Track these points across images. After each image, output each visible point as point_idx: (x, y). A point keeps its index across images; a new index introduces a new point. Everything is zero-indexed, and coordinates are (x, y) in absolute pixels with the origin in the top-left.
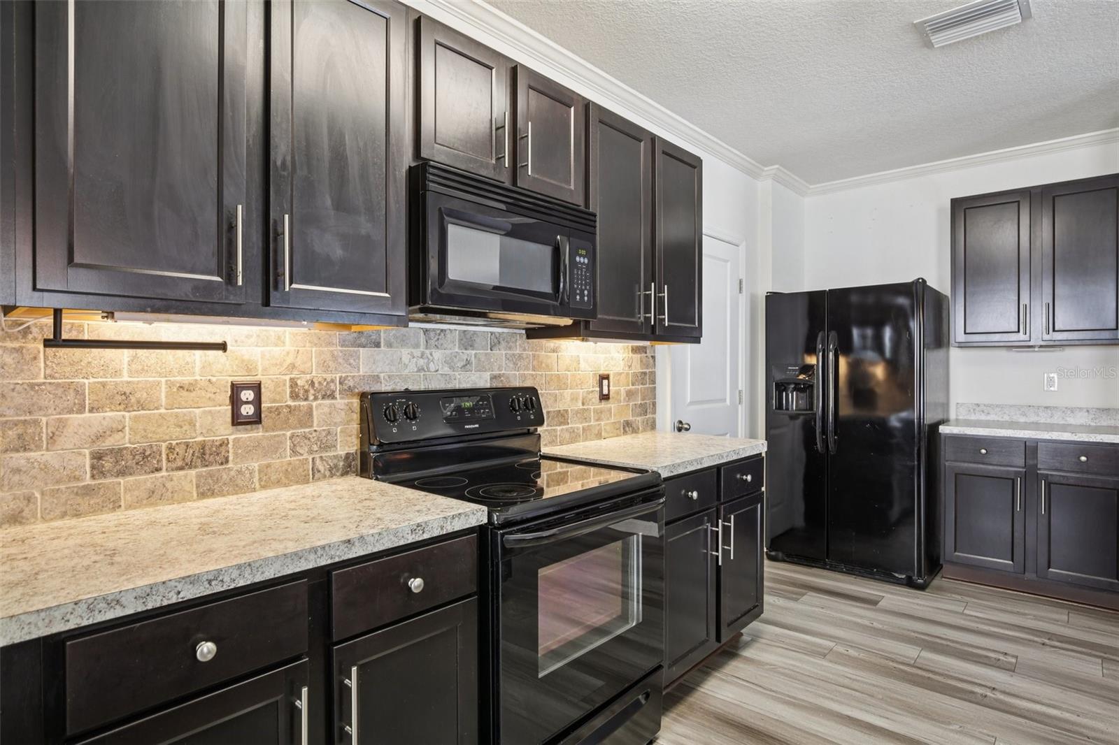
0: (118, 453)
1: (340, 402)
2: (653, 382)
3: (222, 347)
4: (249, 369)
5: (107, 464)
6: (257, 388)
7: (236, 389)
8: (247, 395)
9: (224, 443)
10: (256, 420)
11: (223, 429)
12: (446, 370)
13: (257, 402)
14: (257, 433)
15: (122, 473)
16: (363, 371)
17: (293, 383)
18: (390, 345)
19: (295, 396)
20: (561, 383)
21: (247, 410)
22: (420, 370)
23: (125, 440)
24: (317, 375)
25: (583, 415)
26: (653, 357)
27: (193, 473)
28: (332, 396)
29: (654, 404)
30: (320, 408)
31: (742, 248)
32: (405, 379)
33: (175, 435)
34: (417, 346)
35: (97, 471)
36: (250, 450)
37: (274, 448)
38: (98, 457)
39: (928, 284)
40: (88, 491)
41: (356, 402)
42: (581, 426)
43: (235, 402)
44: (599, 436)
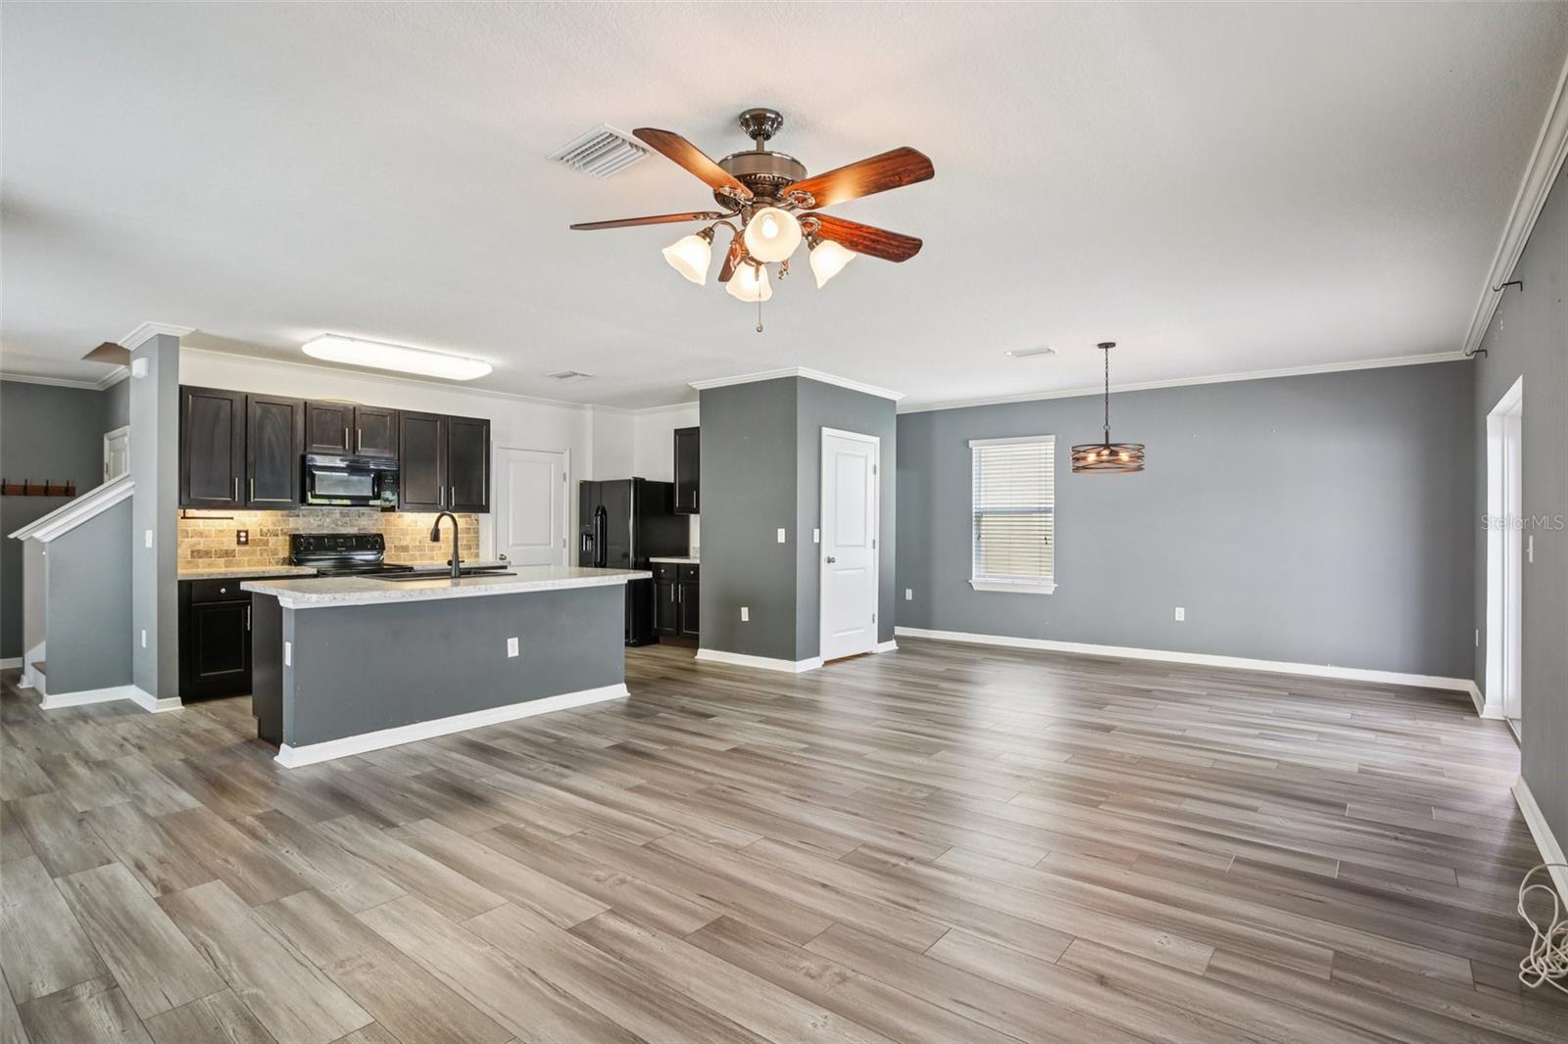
0: (199, 551)
1: (281, 538)
2: (477, 532)
3: (232, 518)
4: (244, 525)
5: (195, 554)
6: (247, 532)
7: (239, 532)
8: (243, 534)
9: (234, 550)
10: (246, 542)
11: (234, 546)
12: (333, 526)
13: (247, 537)
14: (247, 548)
15: (200, 557)
16: (291, 526)
17: (261, 531)
18: (304, 516)
19: (262, 535)
20: (404, 533)
21: (243, 539)
22: (319, 526)
23: (201, 547)
24: (271, 528)
25: (420, 548)
26: (477, 520)
27: (223, 560)
28: (277, 535)
29: (478, 545)
30: (272, 540)
31: (567, 454)
32: (312, 529)
33: (217, 547)
34: (318, 516)
35: (192, 556)
36: (244, 554)
37: (253, 553)
38: (193, 552)
39: (647, 479)
40: (189, 562)
41: (288, 538)
42: (418, 553)
43: (238, 536)
44: (432, 558)
